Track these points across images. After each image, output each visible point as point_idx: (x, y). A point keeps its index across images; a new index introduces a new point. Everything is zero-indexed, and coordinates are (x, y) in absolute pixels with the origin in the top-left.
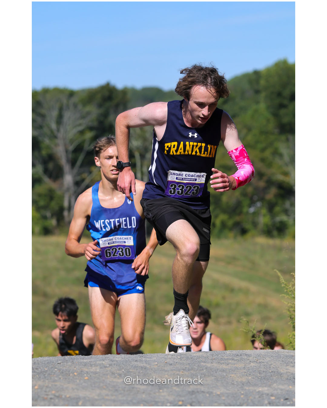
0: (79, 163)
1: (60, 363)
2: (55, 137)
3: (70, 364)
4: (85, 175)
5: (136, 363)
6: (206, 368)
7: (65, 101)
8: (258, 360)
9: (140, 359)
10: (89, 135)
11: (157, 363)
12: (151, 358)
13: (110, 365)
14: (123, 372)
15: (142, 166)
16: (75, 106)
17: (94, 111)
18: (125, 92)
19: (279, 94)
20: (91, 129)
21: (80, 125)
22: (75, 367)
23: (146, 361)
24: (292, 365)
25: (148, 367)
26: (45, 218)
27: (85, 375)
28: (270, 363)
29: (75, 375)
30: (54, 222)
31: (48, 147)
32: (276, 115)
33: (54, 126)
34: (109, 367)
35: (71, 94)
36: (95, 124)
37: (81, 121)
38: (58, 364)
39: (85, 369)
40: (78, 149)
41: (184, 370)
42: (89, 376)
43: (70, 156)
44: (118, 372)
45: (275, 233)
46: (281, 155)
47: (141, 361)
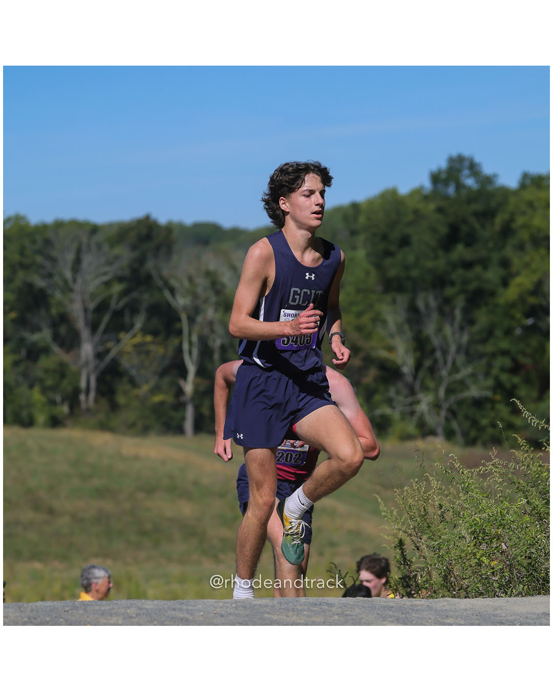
0: (102, 327)
1: (68, 611)
2: (71, 290)
3: (81, 612)
4: (110, 345)
5: (173, 613)
7: (85, 240)
9: (180, 606)
10: (117, 288)
11: (202, 613)
12: (194, 606)
15: (190, 334)
16: (99, 246)
17: (125, 254)
18: (169, 229)
19: (385, 237)
20: (120, 279)
21: (105, 274)
22: (88, 617)
23: (187, 610)
24: (391, 620)
26: (53, 403)
30: (65, 409)
31: (60, 304)
32: (379, 266)
33: (68, 274)
34: (135, 617)
35: (94, 229)
36: (127, 272)
37: (107, 269)
38: (65, 611)
40: (102, 308)
43: (90, 316)
46: (384, 322)
47: (181, 610)
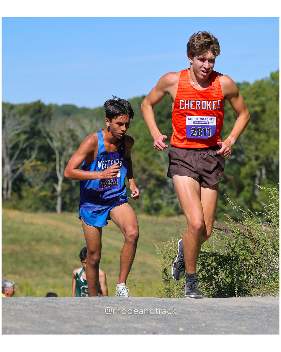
0: (15, 157)
4: (19, 166)
5: (49, 304)
6: (99, 309)
7: (7, 112)
8: (136, 304)
9: (52, 301)
10: (23, 137)
11: (63, 304)
12: (59, 300)
13: (30, 305)
14: (39, 310)
15: (60, 161)
16: (14, 116)
17: (27, 120)
18: (50, 107)
19: (159, 113)
20: (25, 132)
21: (17, 130)
22: (5, 305)
23: (56, 302)
25: (57, 306)
27: (12, 311)
28: (144, 307)
29: (4, 311)
34: (29, 306)
35: (12, 107)
36: (28, 129)
37: (18, 127)
39: (12, 307)
40: (15, 147)
41: (82, 310)
42: (15, 312)
43: (9, 151)
44: (36, 310)
45: (153, 212)
46: (159, 157)
47: (52, 302)
